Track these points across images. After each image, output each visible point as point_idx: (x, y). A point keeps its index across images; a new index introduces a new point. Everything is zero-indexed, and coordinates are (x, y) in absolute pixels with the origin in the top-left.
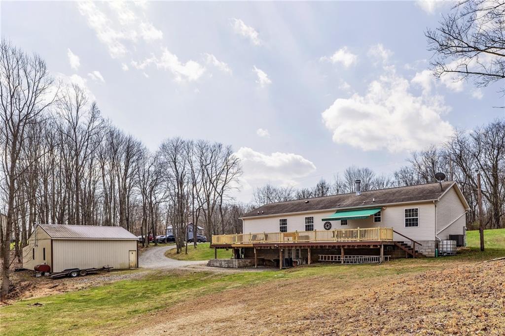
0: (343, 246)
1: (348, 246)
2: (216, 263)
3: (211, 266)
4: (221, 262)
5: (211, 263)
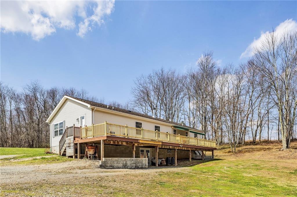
2: (117, 163)
3: (108, 169)
4: (126, 162)
5: (107, 164)
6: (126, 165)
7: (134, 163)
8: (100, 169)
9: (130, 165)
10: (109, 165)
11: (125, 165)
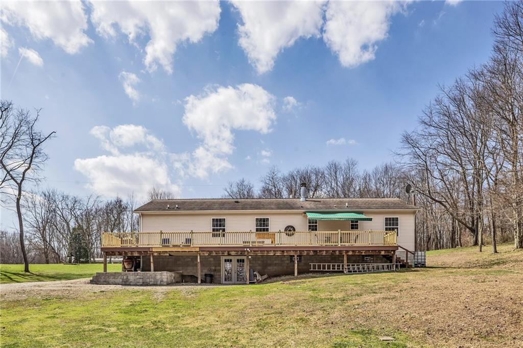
0: (347, 251)
1: (353, 251)
2: (114, 278)
3: (100, 284)
4: (128, 277)
5: (100, 279)
6: (127, 281)
7: (140, 279)
8: (90, 285)
9: (135, 280)
10: (102, 281)
11: (125, 281)
